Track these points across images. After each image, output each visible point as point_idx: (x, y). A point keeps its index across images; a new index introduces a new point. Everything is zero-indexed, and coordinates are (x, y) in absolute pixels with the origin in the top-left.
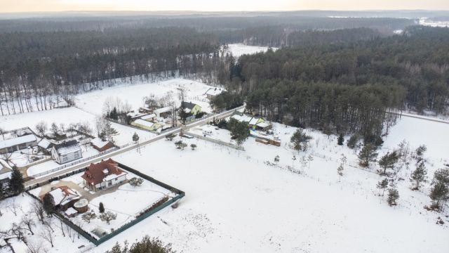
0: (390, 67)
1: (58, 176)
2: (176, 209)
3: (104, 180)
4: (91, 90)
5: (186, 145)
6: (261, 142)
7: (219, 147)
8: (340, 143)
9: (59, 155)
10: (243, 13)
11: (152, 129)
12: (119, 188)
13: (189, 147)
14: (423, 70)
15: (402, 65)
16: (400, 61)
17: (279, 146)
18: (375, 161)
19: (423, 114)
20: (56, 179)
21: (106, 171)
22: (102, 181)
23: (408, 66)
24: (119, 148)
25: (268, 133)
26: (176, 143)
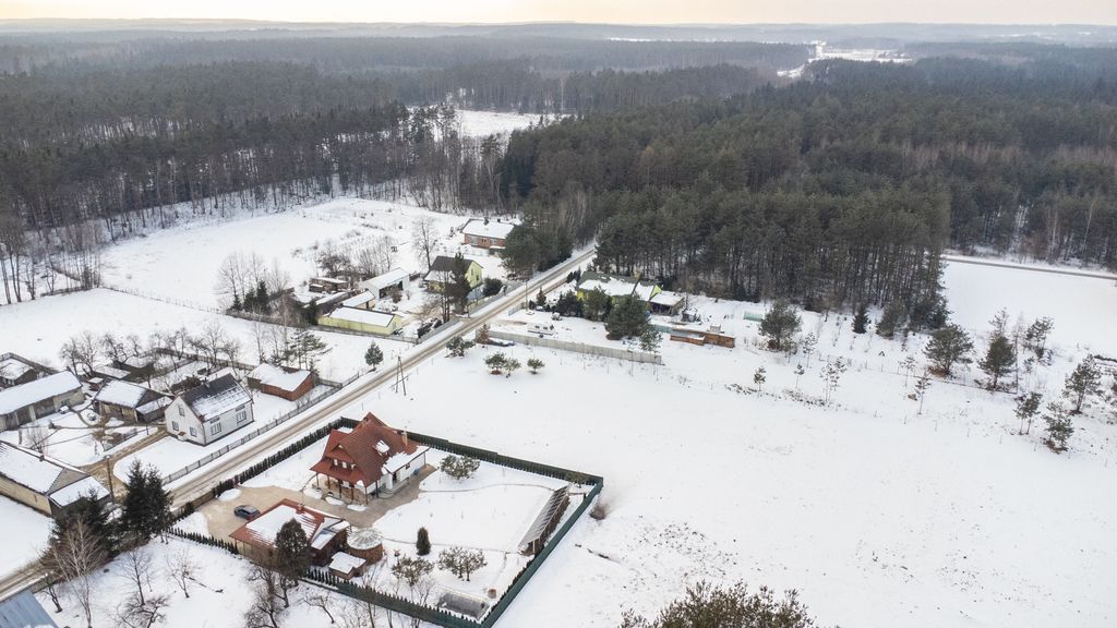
0: (870, 154)
1: (230, 476)
2: (603, 521)
3: (384, 471)
4: (114, 239)
5: (516, 365)
6: (688, 341)
7: (595, 361)
8: (859, 327)
9: (201, 418)
10: (378, 26)
11: (388, 331)
12: (421, 487)
13: (525, 368)
14: (943, 157)
15: (893, 146)
16: (885, 139)
17: (733, 346)
18: (969, 361)
19: (973, 254)
20: (229, 485)
21: (383, 448)
22: (381, 474)
23: (906, 149)
24: (340, 387)
25: (686, 318)
26: (489, 362)
